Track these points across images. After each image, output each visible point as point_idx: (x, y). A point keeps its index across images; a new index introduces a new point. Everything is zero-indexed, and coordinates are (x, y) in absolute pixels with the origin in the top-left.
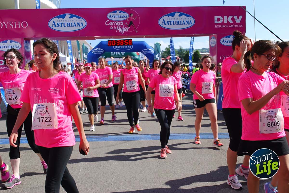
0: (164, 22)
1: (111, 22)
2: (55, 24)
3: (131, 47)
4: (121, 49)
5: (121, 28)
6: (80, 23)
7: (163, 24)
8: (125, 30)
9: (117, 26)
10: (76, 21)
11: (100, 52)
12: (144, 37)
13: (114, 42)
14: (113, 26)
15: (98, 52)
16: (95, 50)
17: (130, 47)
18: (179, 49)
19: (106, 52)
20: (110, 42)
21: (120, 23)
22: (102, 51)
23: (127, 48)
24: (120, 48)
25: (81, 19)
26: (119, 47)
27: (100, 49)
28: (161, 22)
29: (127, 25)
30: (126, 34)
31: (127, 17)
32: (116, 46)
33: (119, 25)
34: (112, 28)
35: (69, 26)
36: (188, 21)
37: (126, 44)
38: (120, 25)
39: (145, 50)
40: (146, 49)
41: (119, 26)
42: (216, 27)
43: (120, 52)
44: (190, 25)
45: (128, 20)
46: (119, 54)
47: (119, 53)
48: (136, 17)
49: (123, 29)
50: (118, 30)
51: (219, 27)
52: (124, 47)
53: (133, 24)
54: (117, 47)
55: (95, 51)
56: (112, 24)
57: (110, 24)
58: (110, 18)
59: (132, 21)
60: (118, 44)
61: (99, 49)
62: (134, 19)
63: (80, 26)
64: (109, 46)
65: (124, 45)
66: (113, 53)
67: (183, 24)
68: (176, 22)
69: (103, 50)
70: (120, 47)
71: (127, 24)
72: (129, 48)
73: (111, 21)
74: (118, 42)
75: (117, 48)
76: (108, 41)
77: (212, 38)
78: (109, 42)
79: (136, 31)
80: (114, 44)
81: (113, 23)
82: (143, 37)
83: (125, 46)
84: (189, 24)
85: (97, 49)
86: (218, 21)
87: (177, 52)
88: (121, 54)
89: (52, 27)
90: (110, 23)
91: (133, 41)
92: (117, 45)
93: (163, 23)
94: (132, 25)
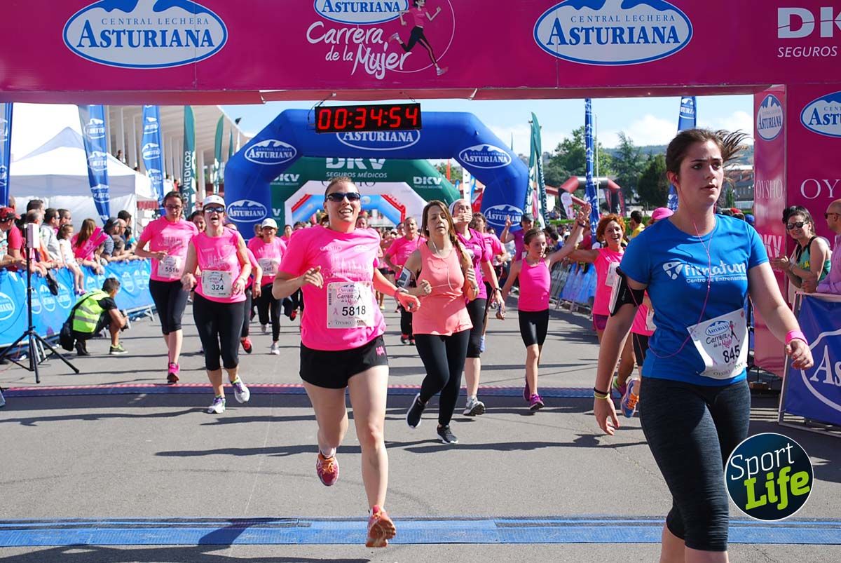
0: (560, 34)
1: (333, 31)
2: (91, 36)
3: (414, 139)
4: (368, 144)
5: (375, 58)
6: (198, 31)
7: (556, 40)
8: (390, 64)
9: (359, 44)
10: (183, 21)
11: (281, 153)
12: (473, 96)
13: (341, 115)
14: (339, 48)
15: (272, 155)
16: (256, 149)
17: (410, 134)
18: (620, 148)
19: (303, 157)
20: (325, 115)
21: (368, 33)
22: (288, 150)
23: (396, 140)
24: (364, 139)
25: (203, 16)
26: (362, 135)
27: (277, 143)
28: (544, 31)
29: (401, 42)
30: (394, 81)
31: (398, 10)
32: (350, 134)
33: (367, 43)
34: (336, 53)
35: (150, 41)
36: (664, 28)
37: (391, 126)
38: (370, 44)
39: (472, 149)
40: (479, 148)
41: (367, 46)
42: (785, 53)
43: (366, 156)
44: (671, 46)
45: (403, 23)
46: (361, 166)
47: (361, 159)
48: (439, 10)
49: (380, 62)
50: (362, 62)
51: (797, 54)
52: (380, 136)
53: (426, 42)
54: (354, 136)
55: (257, 153)
56: (335, 39)
57: (325, 36)
58: (328, 14)
59: (422, 27)
60: (360, 123)
61: (275, 145)
62: (431, 19)
63: (200, 44)
64: (318, 130)
65: (384, 128)
66: (335, 162)
67: (638, 42)
68: (611, 31)
69: (294, 149)
70: (367, 136)
71: (398, 38)
72: (404, 140)
73: (330, 24)
74: (361, 114)
75: (351, 138)
76: (318, 109)
77: (765, 105)
78: (321, 117)
79: (438, 69)
80: (340, 123)
81: (340, 33)
82: (465, 96)
83: (388, 133)
84: (668, 42)
85: (265, 143)
86: (791, 30)
87: (609, 160)
88: (368, 165)
89: (80, 45)
90: (326, 33)
91: (422, 110)
92: (356, 127)
93: (552, 35)
94: (421, 43)
